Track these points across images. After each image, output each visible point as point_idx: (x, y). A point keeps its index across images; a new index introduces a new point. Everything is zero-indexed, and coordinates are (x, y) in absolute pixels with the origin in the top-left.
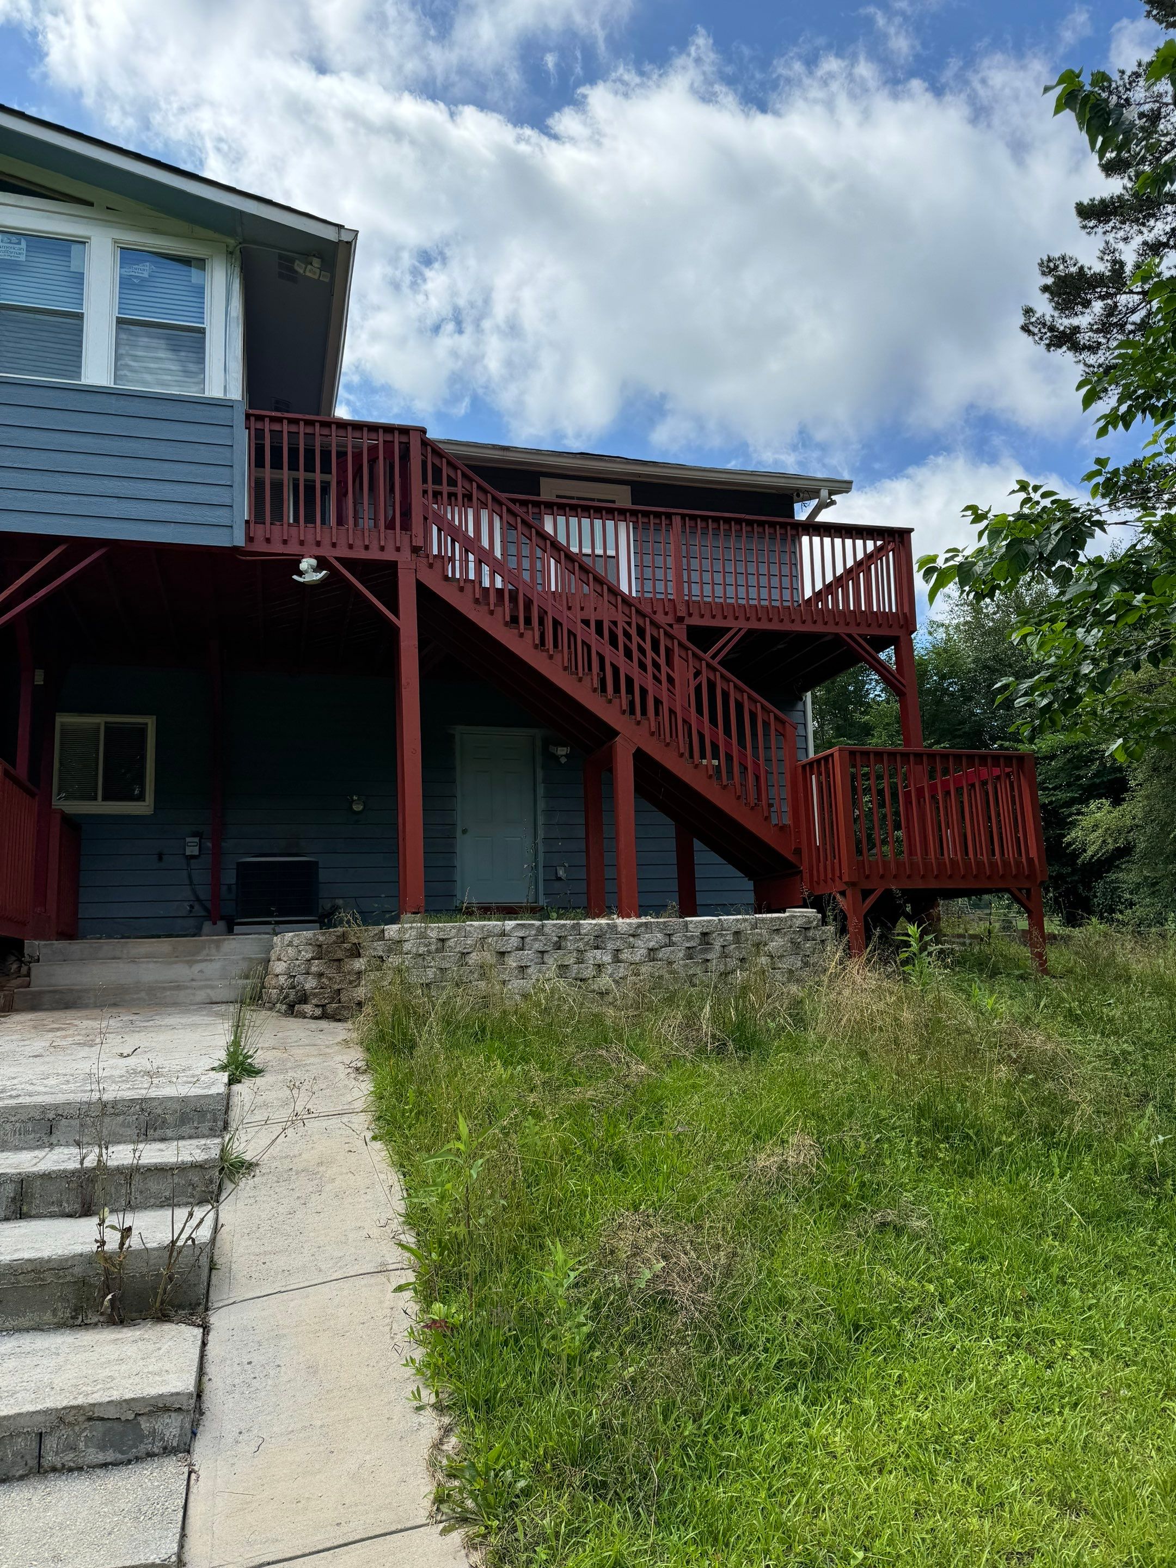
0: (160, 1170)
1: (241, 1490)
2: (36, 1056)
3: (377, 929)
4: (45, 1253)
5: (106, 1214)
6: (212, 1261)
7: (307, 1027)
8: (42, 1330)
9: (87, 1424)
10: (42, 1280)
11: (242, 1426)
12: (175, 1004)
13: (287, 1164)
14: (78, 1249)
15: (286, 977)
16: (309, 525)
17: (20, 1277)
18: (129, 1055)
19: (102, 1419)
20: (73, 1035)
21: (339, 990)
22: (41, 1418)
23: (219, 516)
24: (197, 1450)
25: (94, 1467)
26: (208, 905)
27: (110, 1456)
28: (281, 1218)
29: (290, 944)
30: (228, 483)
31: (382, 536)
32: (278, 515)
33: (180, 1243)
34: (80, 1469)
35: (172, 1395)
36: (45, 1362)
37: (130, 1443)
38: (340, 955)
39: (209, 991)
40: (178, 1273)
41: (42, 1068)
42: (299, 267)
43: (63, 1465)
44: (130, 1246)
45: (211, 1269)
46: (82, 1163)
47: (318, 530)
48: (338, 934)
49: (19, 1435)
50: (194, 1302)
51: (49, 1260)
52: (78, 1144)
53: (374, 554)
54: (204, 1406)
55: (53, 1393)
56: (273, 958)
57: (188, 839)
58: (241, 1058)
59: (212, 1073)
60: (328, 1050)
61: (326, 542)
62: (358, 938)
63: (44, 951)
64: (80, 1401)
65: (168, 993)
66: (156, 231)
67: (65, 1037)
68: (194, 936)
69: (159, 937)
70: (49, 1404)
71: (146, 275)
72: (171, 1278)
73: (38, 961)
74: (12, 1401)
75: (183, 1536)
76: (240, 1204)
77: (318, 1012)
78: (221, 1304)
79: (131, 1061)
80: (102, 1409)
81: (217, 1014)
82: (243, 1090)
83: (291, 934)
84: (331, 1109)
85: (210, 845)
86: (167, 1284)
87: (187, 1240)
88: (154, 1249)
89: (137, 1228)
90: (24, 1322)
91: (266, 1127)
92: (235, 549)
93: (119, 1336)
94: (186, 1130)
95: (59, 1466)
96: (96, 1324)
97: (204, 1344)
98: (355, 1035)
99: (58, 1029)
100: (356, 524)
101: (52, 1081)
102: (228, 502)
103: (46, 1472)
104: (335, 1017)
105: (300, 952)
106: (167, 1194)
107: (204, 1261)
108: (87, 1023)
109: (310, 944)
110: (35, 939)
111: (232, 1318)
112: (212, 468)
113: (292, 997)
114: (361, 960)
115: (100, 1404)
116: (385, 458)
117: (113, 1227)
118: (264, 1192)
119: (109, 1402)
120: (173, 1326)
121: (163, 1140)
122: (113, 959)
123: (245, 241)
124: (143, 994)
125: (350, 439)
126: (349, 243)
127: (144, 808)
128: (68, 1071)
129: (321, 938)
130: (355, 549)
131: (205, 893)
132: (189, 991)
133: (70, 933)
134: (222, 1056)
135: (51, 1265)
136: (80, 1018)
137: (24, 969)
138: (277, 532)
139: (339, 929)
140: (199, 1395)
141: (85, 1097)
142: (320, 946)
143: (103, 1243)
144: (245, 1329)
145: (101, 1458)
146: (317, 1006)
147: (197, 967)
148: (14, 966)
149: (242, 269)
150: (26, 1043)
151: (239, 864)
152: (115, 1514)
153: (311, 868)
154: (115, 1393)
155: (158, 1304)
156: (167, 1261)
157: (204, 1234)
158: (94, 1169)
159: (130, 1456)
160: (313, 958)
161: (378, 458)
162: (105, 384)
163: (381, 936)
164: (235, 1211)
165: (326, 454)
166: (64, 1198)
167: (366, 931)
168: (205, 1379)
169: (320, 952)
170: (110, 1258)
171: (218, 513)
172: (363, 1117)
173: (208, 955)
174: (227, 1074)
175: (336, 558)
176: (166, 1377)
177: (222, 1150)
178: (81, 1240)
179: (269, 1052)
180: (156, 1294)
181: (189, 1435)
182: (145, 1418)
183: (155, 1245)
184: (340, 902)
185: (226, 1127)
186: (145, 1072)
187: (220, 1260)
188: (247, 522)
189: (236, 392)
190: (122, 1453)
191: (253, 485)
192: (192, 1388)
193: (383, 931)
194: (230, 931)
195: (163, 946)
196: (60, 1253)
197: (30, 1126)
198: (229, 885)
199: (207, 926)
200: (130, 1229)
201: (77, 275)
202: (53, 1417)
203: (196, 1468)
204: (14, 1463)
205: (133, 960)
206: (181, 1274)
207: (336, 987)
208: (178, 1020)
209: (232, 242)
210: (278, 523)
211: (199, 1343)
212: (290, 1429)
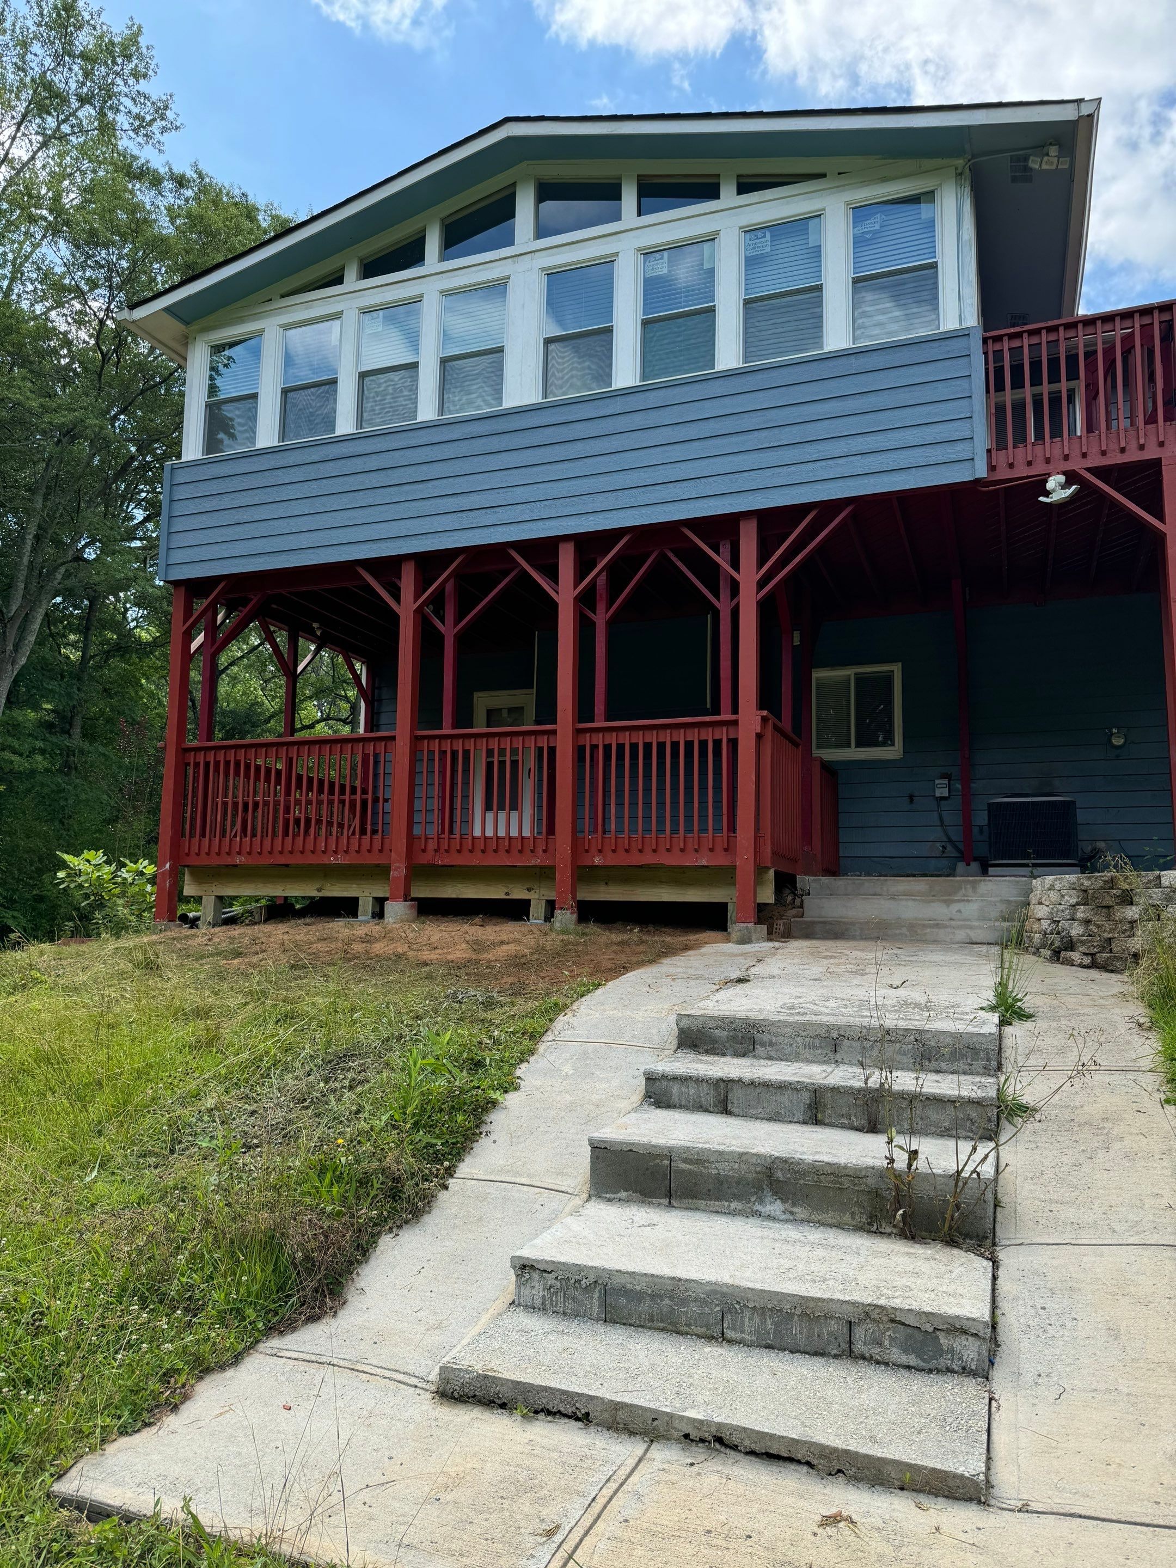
0: (938, 1101)
1: (1045, 1433)
2: (816, 980)
3: (1151, 875)
4: (842, 1160)
5: (894, 1134)
6: (996, 1198)
7: (1076, 975)
8: (842, 1229)
9: (889, 1325)
10: (841, 1184)
11: (1041, 1369)
12: (935, 942)
13: (1067, 1115)
14: (870, 1162)
15: (1049, 922)
16: (1055, 440)
17: (822, 1177)
18: (898, 987)
19: (903, 1324)
20: (845, 964)
21: (1110, 939)
22: (849, 1308)
23: (962, 450)
24: (996, 1379)
25: (899, 1366)
26: (961, 846)
27: (912, 1360)
28: (1065, 1169)
29: (1052, 888)
30: (968, 415)
31: (1141, 433)
32: (1021, 437)
33: (965, 1174)
34: (887, 1364)
35: (968, 1319)
36: (848, 1258)
37: (931, 1353)
38: (1108, 901)
39: (968, 931)
40: (964, 1203)
41: (824, 991)
42: (1034, 164)
43: (871, 1357)
44: (917, 1169)
45: (996, 1206)
46: (866, 1083)
47: (1066, 443)
48: (1106, 879)
49: (832, 1317)
50: (981, 1234)
51: (846, 1167)
52: (862, 1064)
53: (1133, 455)
54: (1000, 1339)
55: (858, 1288)
56: (1033, 902)
57: (937, 781)
58: (1010, 1000)
59: (982, 1013)
60: (1103, 1002)
61: (1076, 454)
62: (1129, 884)
63: (814, 885)
64: (882, 1302)
65: (928, 930)
66: (885, 179)
67: (839, 964)
68: (948, 876)
69: (914, 876)
70: (855, 1297)
71: (877, 227)
72: (958, 1207)
73: (809, 894)
74: (824, 1287)
75: (989, 1459)
76: (1021, 1148)
77: (1087, 960)
78: (1008, 1243)
79: (902, 992)
80: (903, 1314)
81: (979, 955)
82: (1016, 1033)
83: (1051, 877)
84: (1114, 1064)
85: (959, 786)
86: (954, 1212)
87: (972, 1172)
88: (940, 1176)
89: (924, 1153)
90: (828, 1217)
91: (1043, 1073)
92: (977, 481)
93: (912, 1250)
94: (961, 1065)
95: (867, 1355)
96: (890, 1235)
97: (995, 1278)
98: (1132, 988)
99: (831, 957)
100: (1108, 427)
101: (832, 1004)
102: (967, 434)
103: (857, 1358)
104: (1106, 967)
105: (1063, 896)
106: (947, 1124)
107: (989, 1196)
108: (857, 953)
109: (1074, 889)
110: (805, 875)
111: (1021, 1259)
112: (950, 404)
113: (1057, 944)
114: (1134, 908)
115: (901, 1310)
116: (1142, 345)
117: (901, 1148)
118: (1044, 1139)
119: (909, 1310)
120: (962, 1253)
121: (938, 1072)
122: (875, 895)
123: (974, 156)
124: (904, 930)
125: (1101, 335)
126: (1090, 116)
127: (893, 752)
128: (845, 996)
129: (1086, 883)
130: (1108, 455)
131: (956, 835)
132: (949, 930)
133: (833, 871)
134: (989, 996)
135: (847, 1172)
136: (849, 948)
137: (798, 901)
138: (1020, 455)
139: (1105, 873)
140: (994, 1327)
141: (865, 1022)
142: (1085, 891)
143: (892, 1161)
144: (1035, 1273)
145: (904, 1359)
146: (1085, 954)
147: (955, 907)
148: (790, 898)
149: (972, 187)
150: (806, 967)
151: (989, 804)
152: (921, 1415)
153: (1067, 809)
154: (914, 1303)
155: (946, 1229)
156: (953, 1190)
157: (988, 1170)
158: (877, 1090)
159: (931, 1366)
160: (1078, 904)
161: (1134, 346)
162: (844, 346)
163: (1158, 882)
164: (1016, 1152)
165: (1072, 360)
166: (853, 1112)
167: (1138, 876)
168: (999, 1312)
169: (1086, 898)
170: (900, 1176)
171: (958, 448)
172: (1151, 1077)
173: (964, 895)
174: (997, 1015)
175: (1088, 469)
176: (961, 1301)
177: (998, 1090)
178: (871, 1154)
179: (1038, 997)
180: (944, 1220)
181: (987, 1363)
182: (943, 1334)
183: (940, 1172)
184: (1101, 845)
185: (999, 1068)
186: (915, 1004)
187: (1004, 1199)
188: (989, 451)
189: (972, 319)
190: (924, 1360)
191: (993, 411)
192: (987, 1317)
193: (1159, 877)
194: (985, 873)
195: (920, 885)
196: (854, 1162)
197: (817, 1042)
198: (981, 827)
199: (961, 866)
200: (916, 1152)
201: (815, 249)
202: (860, 1310)
203: (996, 1396)
204: (829, 1342)
205: (893, 897)
206: (968, 1205)
207: (1106, 935)
208: (942, 957)
209: (960, 162)
210: (1021, 445)
211: (990, 1275)
212: (1093, 1387)
